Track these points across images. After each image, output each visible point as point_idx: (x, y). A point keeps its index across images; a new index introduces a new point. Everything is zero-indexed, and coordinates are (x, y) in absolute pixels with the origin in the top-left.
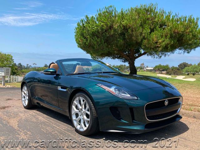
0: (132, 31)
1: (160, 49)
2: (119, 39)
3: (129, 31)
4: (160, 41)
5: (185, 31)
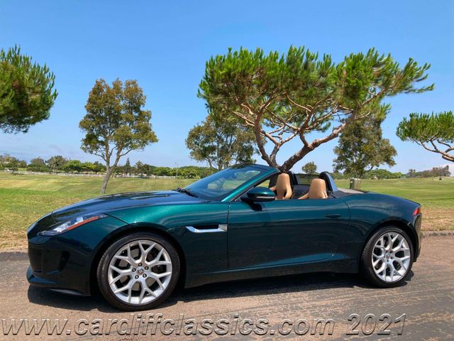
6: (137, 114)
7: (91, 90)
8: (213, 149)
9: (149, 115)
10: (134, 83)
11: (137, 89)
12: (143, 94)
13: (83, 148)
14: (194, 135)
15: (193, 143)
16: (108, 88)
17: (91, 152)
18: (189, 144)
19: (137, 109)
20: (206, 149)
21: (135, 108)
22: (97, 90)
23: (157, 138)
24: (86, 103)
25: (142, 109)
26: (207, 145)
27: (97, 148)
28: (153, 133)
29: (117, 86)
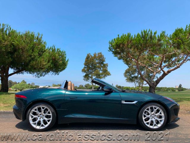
0: (23, 52)
1: (44, 70)
2: (6, 57)
3: (21, 51)
4: (44, 64)
5: (59, 59)
6: (102, 65)
7: (86, 58)
8: (136, 77)
9: (107, 65)
10: (101, 53)
11: (101, 55)
12: (104, 57)
13: (84, 79)
14: (127, 72)
15: (127, 75)
16: (92, 56)
17: (87, 81)
18: (125, 76)
19: (102, 63)
20: (133, 77)
21: (101, 63)
22: (88, 57)
23: (111, 74)
24: (84, 63)
25: (104, 63)
26: (133, 76)
27: (89, 79)
28: (109, 72)
29: (95, 55)
